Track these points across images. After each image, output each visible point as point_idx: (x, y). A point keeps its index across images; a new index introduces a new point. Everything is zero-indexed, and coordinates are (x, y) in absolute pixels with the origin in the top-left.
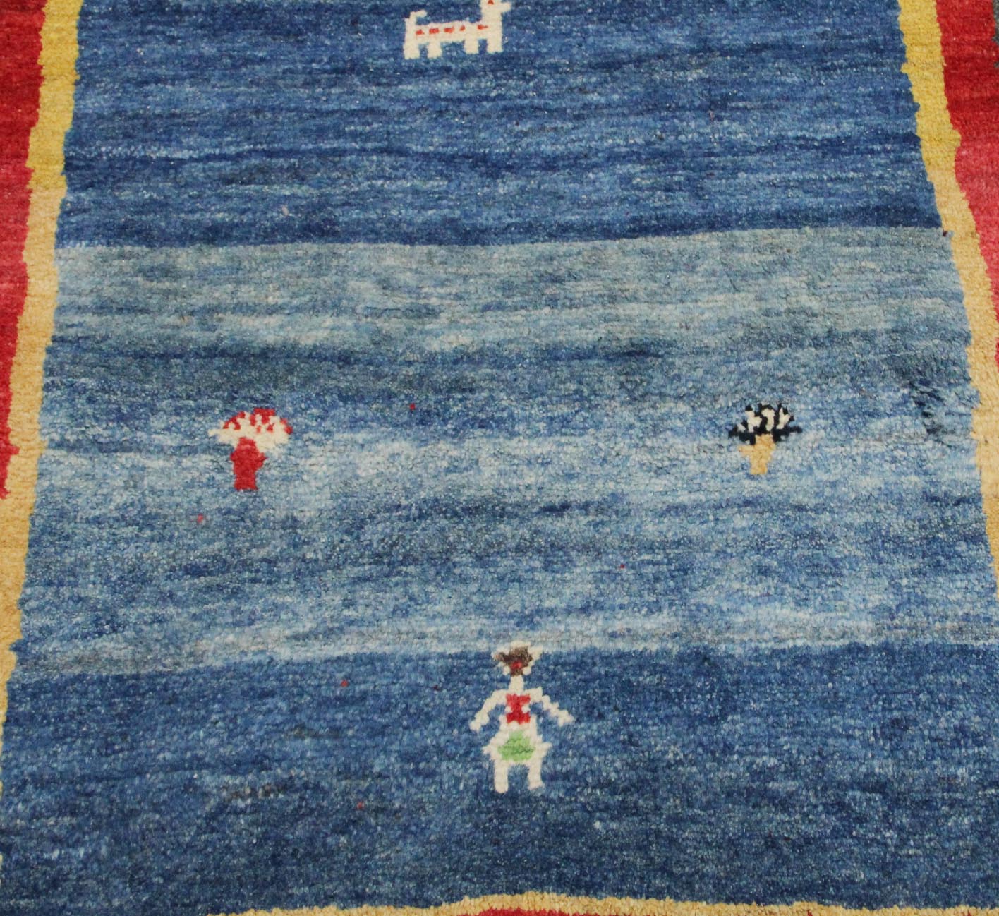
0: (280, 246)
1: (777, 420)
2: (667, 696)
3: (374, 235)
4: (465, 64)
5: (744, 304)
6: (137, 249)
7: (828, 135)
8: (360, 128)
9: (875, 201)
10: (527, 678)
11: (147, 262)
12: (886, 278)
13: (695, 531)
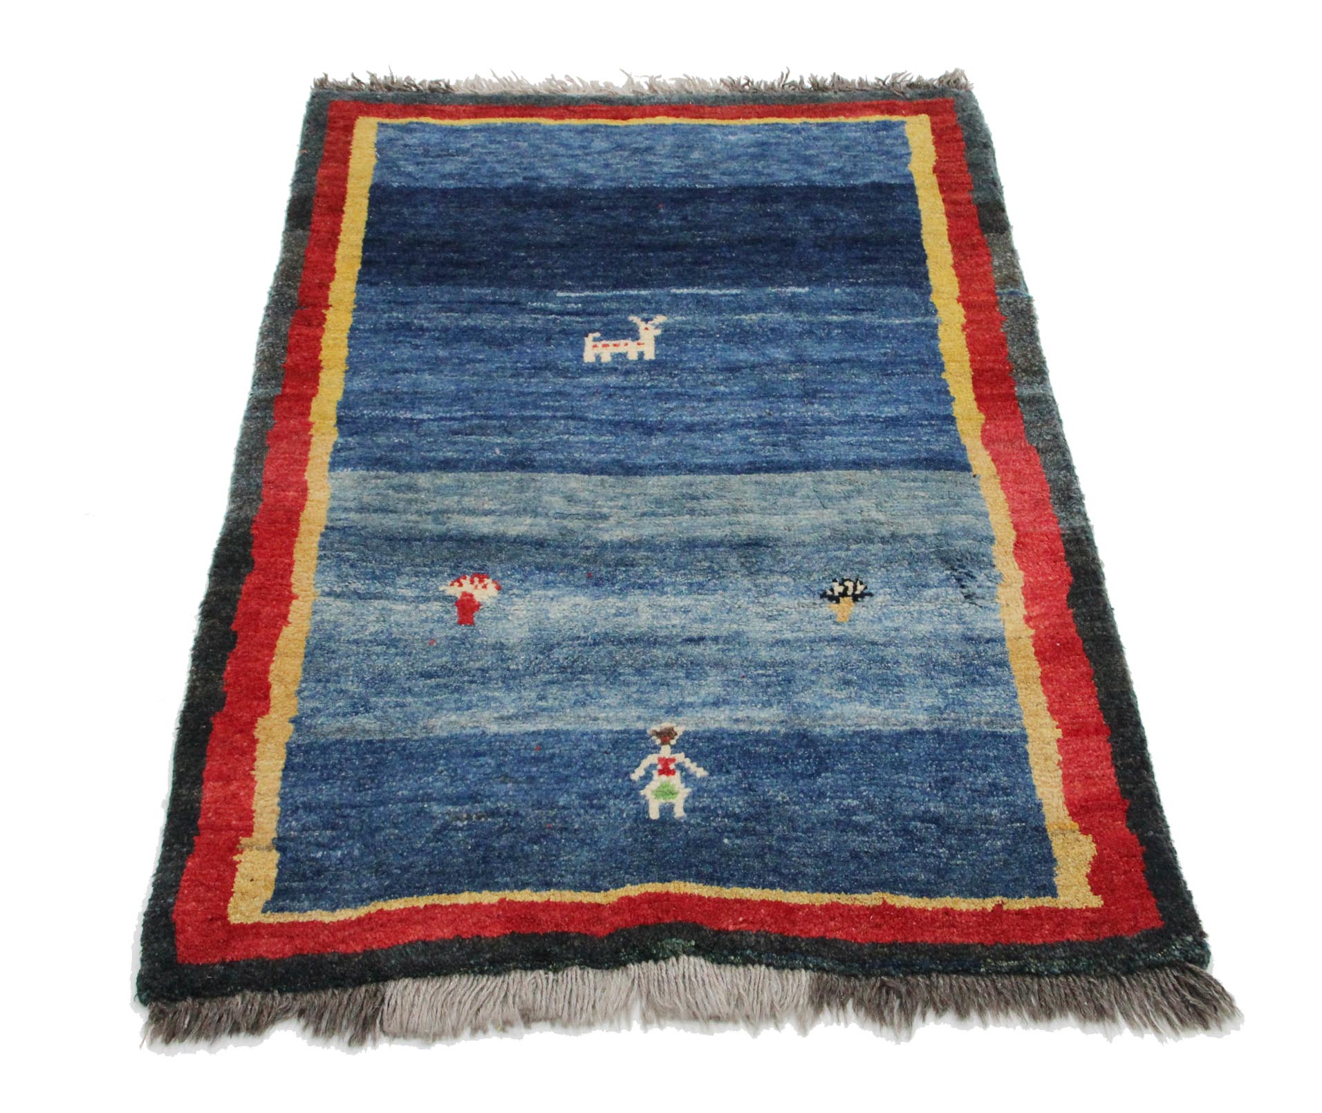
0: (493, 474)
1: (855, 588)
2: (777, 760)
3: (561, 468)
4: (628, 366)
5: (830, 516)
6: (389, 473)
7: (889, 415)
8: (551, 403)
9: (924, 455)
10: (673, 747)
11: (395, 481)
12: (933, 502)
13: (796, 656)
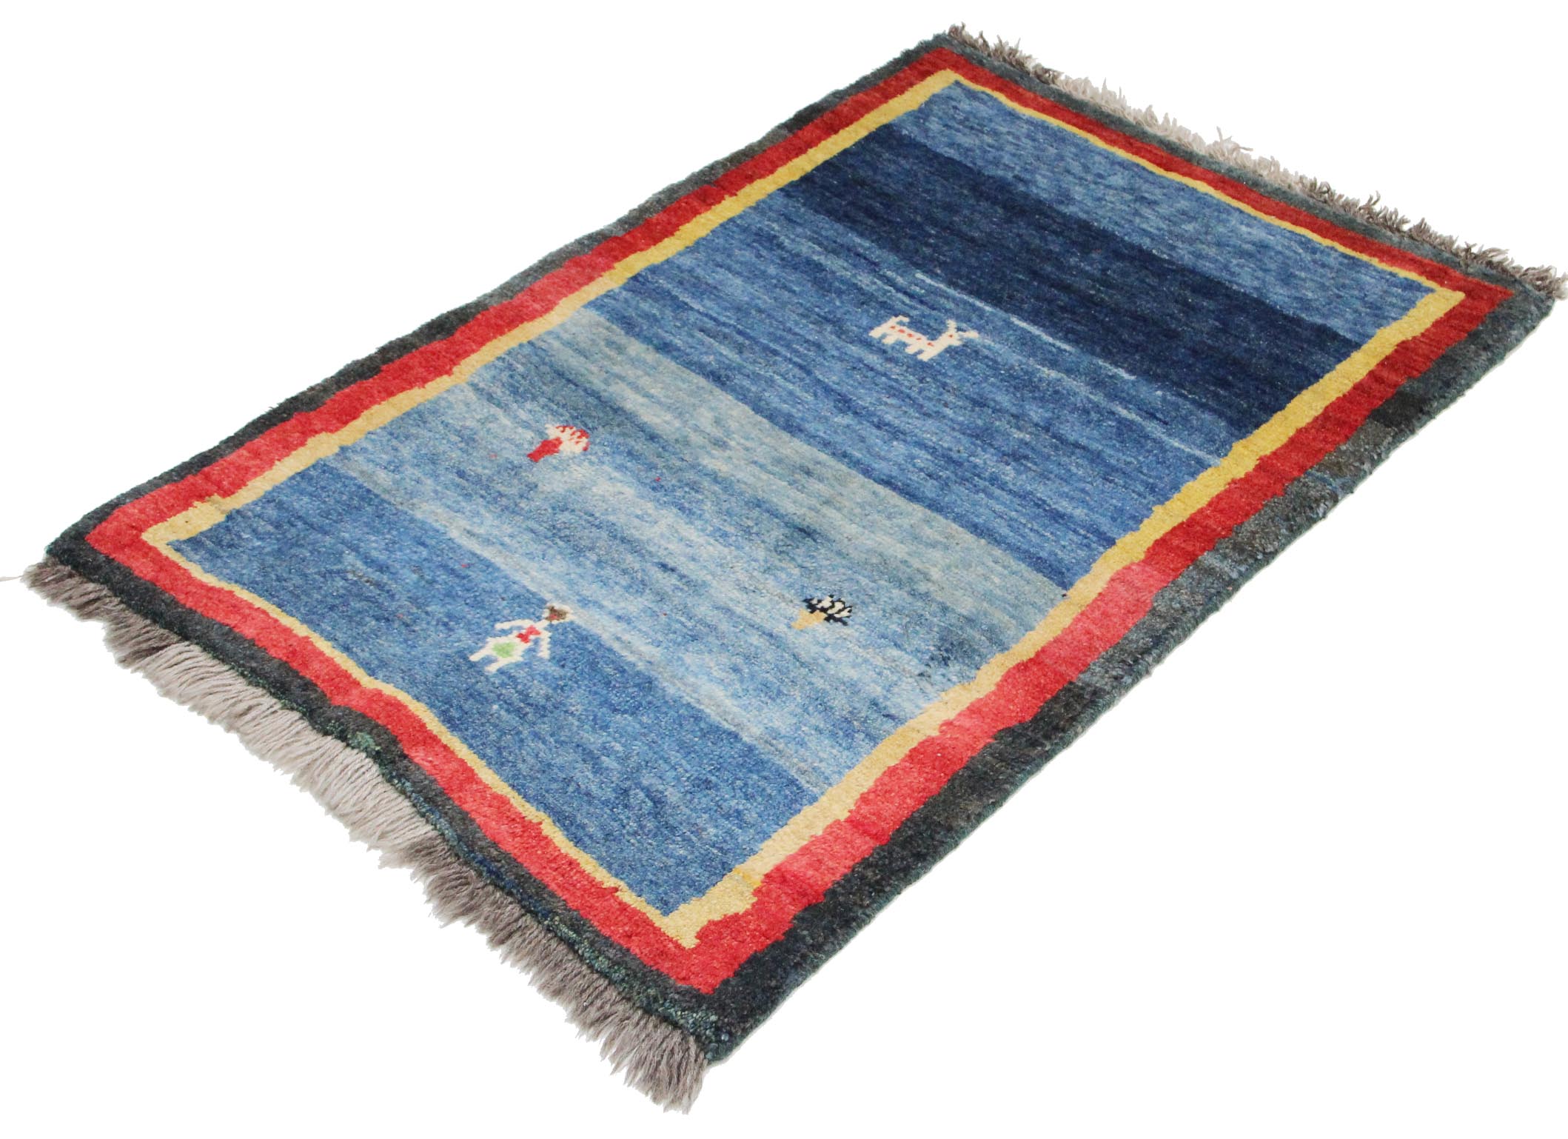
0: (688, 372)
1: (840, 611)
2: (608, 684)
3: (743, 396)
4: (899, 355)
5: (898, 550)
6: (618, 330)
7: (1060, 509)
8: (801, 349)
9: (1043, 554)
10: (551, 626)
11: (615, 338)
12: (998, 592)
13: (724, 626)
